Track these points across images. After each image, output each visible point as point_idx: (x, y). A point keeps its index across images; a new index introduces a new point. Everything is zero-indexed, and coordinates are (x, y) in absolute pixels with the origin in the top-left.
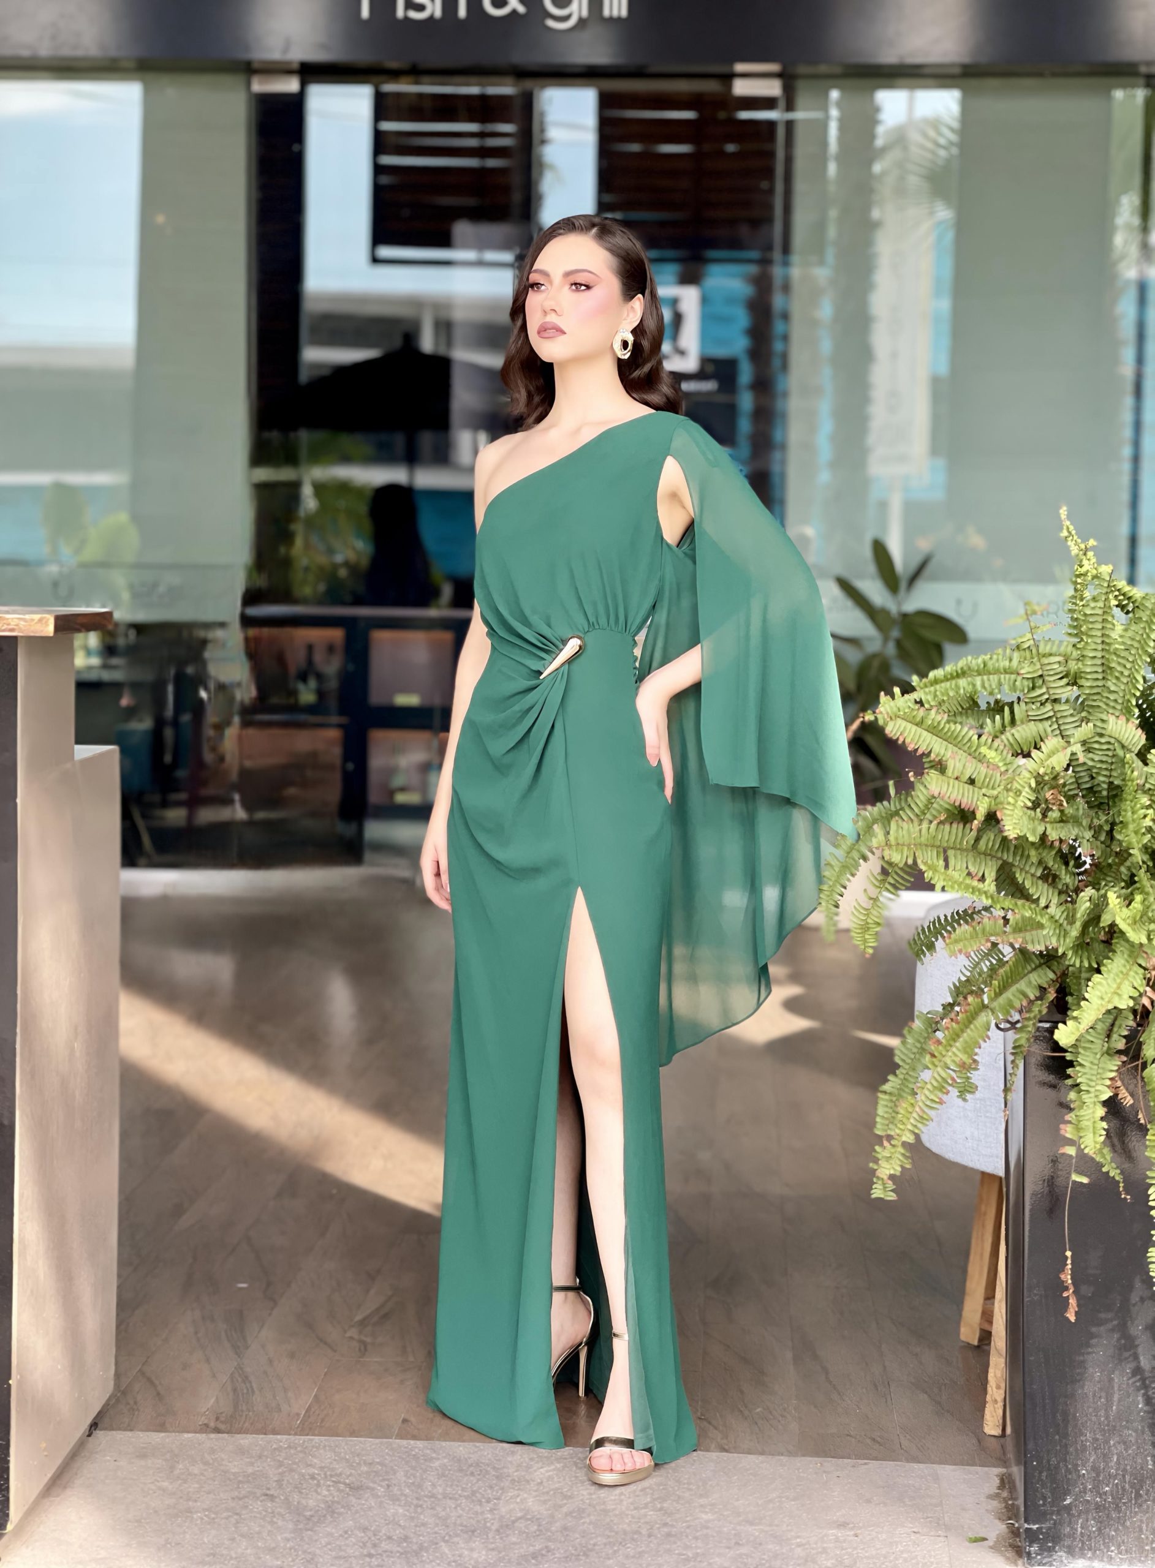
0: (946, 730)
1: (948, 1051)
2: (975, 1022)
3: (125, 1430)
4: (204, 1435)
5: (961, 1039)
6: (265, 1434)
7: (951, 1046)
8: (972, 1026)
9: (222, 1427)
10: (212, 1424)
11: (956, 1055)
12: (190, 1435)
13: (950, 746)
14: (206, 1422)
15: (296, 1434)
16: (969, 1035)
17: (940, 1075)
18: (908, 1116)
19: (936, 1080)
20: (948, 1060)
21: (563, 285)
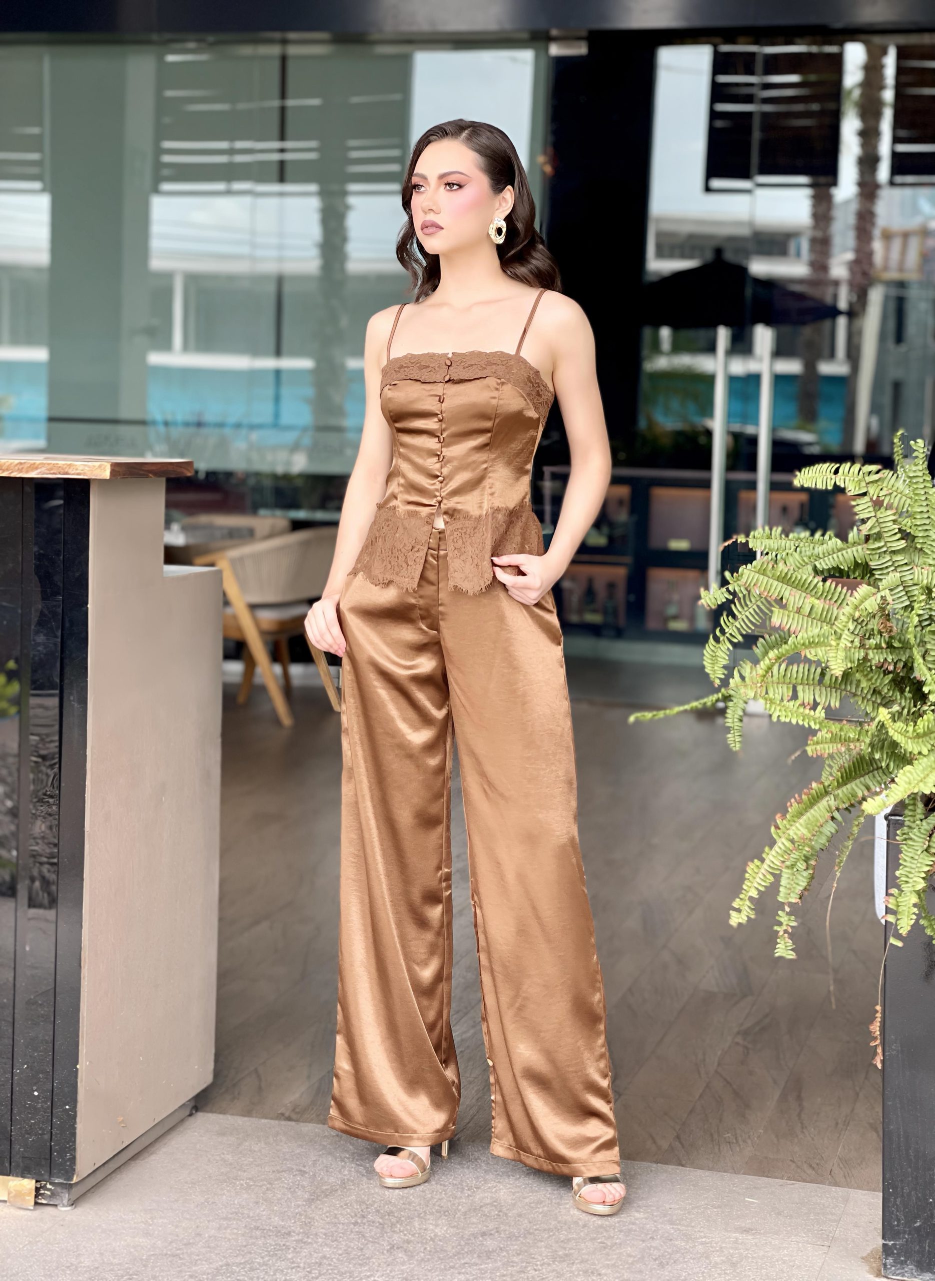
1: (791, 825)
2: (819, 804)
8: (815, 807)
11: (799, 830)
17: (783, 844)
18: (754, 875)
19: (780, 848)
20: (791, 832)
21: (439, 186)
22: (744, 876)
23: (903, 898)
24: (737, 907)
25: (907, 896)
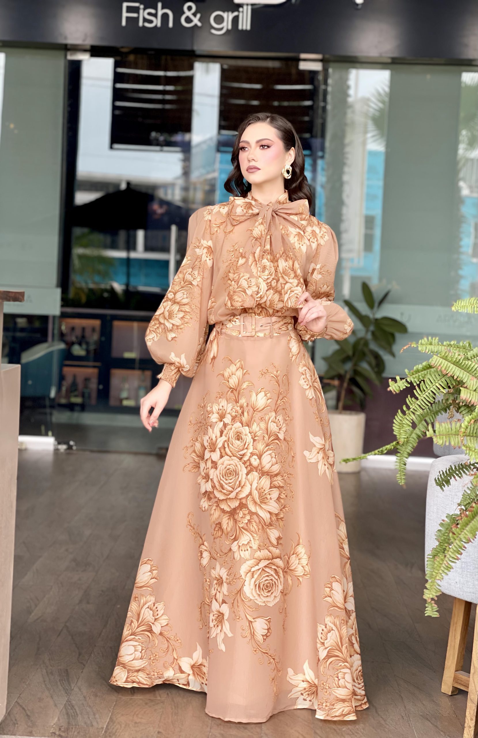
1: (462, 532)
2: (476, 517)
5: (469, 526)
7: (463, 529)
16: (473, 523)
19: (456, 547)
20: (461, 536)
21: (257, 147)
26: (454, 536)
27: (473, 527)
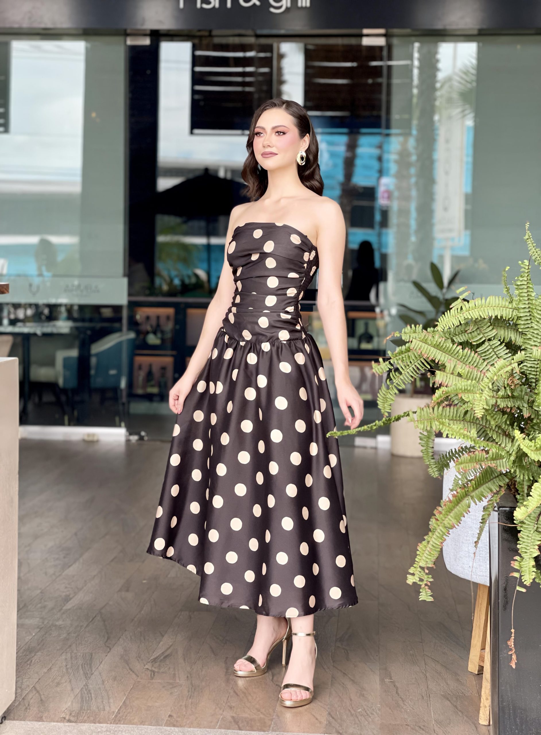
0: (444, 347)
1: (446, 518)
2: (462, 503)
3: (21, 720)
4: (62, 724)
5: (453, 512)
6: (95, 723)
7: (448, 515)
8: (460, 505)
9: (72, 719)
10: (67, 718)
11: (450, 520)
12: (55, 723)
13: (447, 356)
14: (64, 716)
15: (111, 723)
16: (457, 509)
17: (441, 530)
18: (423, 552)
19: (439, 533)
20: (445, 522)
21: (272, 133)
22: (416, 553)
23: (525, 562)
24: (412, 572)
25: (527, 561)
26: (438, 522)
27: (458, 513)
